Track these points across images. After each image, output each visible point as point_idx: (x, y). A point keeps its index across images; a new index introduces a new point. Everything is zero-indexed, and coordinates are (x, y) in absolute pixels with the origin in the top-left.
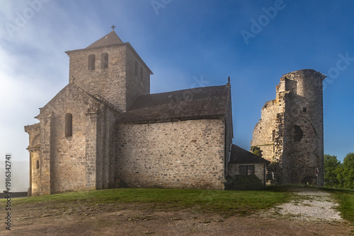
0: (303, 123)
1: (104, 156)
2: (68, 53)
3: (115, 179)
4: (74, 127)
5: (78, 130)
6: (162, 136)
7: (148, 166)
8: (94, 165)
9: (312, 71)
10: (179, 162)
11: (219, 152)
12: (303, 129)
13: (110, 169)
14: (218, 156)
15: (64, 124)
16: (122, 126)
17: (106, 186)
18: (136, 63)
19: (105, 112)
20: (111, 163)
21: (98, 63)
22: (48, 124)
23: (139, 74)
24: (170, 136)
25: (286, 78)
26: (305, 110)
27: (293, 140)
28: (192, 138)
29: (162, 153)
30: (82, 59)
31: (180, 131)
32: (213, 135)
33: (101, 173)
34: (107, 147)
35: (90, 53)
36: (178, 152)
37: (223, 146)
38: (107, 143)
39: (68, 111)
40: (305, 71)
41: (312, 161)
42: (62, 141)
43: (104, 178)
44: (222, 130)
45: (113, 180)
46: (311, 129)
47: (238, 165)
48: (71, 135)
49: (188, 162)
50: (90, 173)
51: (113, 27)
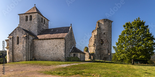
0: (103, 38)
1: (28, 51)
2: (19, 15)
3: (33, 58)
4: (19, 41)
5: (20, 42)
6: (47, 44)
7: (43, 54)
8: (25, 53)
9: (107, 20)
10: (52, 52)
11: (63, 49)
12: (104, 40)
13: (30, 55)
14: (63, 51)
15: (16, 40)
16: (35, 40)
17: (29, 60)
18: (42, 18)
19: (29, 36)
20: (31, 53)
21: (29, 18)
22: (11, 40)
23: (43, 22)
24: (49, 44)
25: (98, 22)
26: (104, 33)
27: (100, 44)
28: (55, 45)
29: (47, 50)
30: (23, 17)
31: (52, 42)
32: (62, 44)
33: (27, 56)
34: (29, 47)
35: (26, 15)
36: (52, 49)
37: (64, 47)
38: (29, 46)
39: (18, 36)
40: (104, 20)
41: (106, 52)
42: (15, 46)
43: (28, 57)
44: (64, 43)
45: (32, 58)
46: (106, 40)
47: (73, 54)
48: (18, 44)
49: (54, 52)
50: (24, 56)
51: (35, 5)
